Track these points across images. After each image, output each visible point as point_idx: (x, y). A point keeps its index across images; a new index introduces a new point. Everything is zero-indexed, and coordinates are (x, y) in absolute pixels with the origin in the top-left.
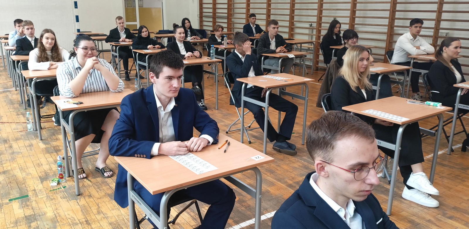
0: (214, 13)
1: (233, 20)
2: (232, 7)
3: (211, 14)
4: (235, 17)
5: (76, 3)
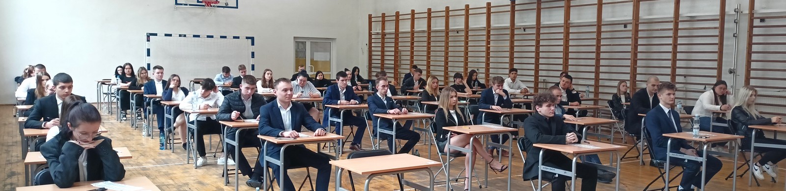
0: (383, 64)
1: (399, 70)
2: (399, 59)
3: (380, 65)
4: (402, 68)
5: (253, 54)
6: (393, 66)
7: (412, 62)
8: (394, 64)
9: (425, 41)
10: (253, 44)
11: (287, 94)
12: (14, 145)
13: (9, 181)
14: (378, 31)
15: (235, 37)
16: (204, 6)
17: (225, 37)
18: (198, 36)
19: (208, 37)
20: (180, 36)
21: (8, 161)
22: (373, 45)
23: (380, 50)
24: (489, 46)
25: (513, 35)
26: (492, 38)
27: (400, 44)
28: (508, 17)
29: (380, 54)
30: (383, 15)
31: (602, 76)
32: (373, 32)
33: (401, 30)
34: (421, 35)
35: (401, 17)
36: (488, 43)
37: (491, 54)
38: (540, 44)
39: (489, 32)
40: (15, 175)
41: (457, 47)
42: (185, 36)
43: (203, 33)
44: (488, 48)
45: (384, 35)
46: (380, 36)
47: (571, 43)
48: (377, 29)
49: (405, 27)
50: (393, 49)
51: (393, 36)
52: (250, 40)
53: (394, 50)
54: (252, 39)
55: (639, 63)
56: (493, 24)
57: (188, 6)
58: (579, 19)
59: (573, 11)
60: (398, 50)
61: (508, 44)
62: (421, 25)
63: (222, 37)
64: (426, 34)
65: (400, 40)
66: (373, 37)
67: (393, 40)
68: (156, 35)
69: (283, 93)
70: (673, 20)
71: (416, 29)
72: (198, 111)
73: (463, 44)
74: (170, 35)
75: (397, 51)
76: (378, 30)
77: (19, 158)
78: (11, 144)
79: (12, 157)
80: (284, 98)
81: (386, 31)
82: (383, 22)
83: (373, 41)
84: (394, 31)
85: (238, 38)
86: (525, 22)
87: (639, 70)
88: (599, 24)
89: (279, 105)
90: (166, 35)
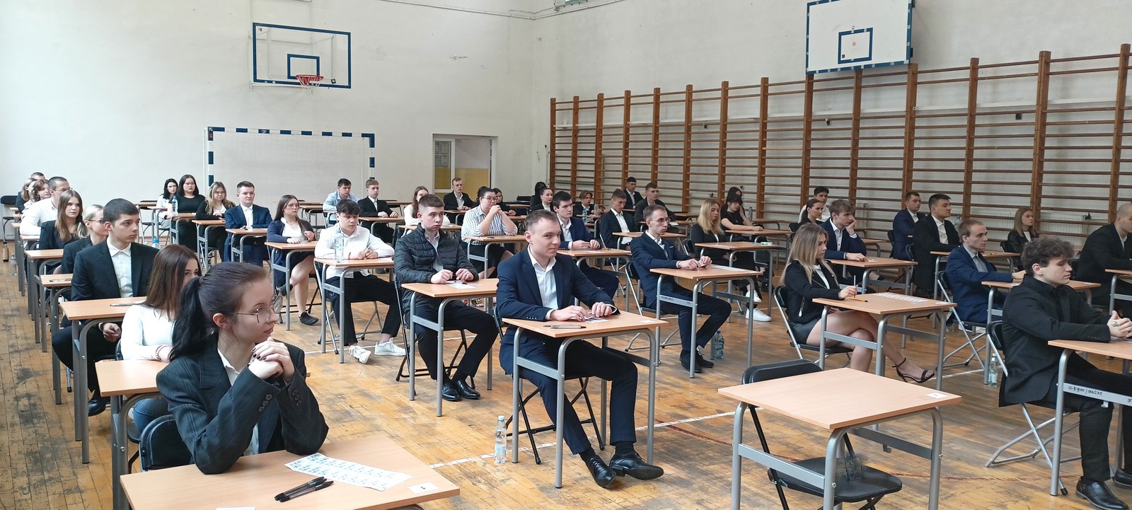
0: (574, 177)
1: (602, 187)
2: (602, 169)
3: (569, 179)
4: (606, 183)
5: (372, 160)
6: (593, 180)
7: (625, 174)
8: (595, 178)
9: (649, 141)
10: (372, 145)
11: (551, 243)
12: (15, 315)
13: (22, 389)
14: (565, 125)
15: (344, 135)
16: (299, 84)
17: (330, 134)
18: (289, 132)
19: (304, 133)
20: (260, 131)
21: (12, 346)
22: (557, 147)
23: (571, 155)
24: (764, 148)
25: (808, 131)
26: (769, 135)
27: (604, 146)
28: (801, 100)
29: (570, 162)
30: (576, 98)
31: (974, 200)
32: (558, 126)
33: (605, 123)
34: (640, 131)
35: (605, 103)
36: (763, 144)
37: (768, 162)
38: (859, 146)
39: (764, 126)
40: (30, 376)
41: (706, 152)
42: (268, 132)
43: (297, 128)
44: (763, 153)
45: (576, 131)
46: (570, 133)
47: (917, 144)
48: (565, 121)
49: (614, 118)
50: (593, 153)
51: (594, 133)
52: (367, 139)
53: (594, 155)
54: (372, 137)
55: (1046, 178)
56: (772, 114)
57: (274, 84)
58: (931, 104)
59: (921, 93)
60: (601, 154)
61: (800, 145)
62: (642, 116)
63: (324, 134)
64: (651, 130)
65: (604, 139)
66: (557, 134)
67: (594, 140)
68: (222, 129)
69: (546, 241)
70: (1115, 106)
71: (633, 122)
72: (347, 262)
73: (717, 145)
74: (245, 131)
75: (599, 157)
76: (565, 123)
77: (29, 341)
78: (10, 313)
79: (17, 338)
80: (545, 250)
81: (581, 125)
82: (576, 111)
83: (557, 140)
84: (595, 124)
85: (350, 135)
86: (830, 109)
87: (1046, 190)
88: (972, 112)
89: (534, 261)
90: (239, 130)
